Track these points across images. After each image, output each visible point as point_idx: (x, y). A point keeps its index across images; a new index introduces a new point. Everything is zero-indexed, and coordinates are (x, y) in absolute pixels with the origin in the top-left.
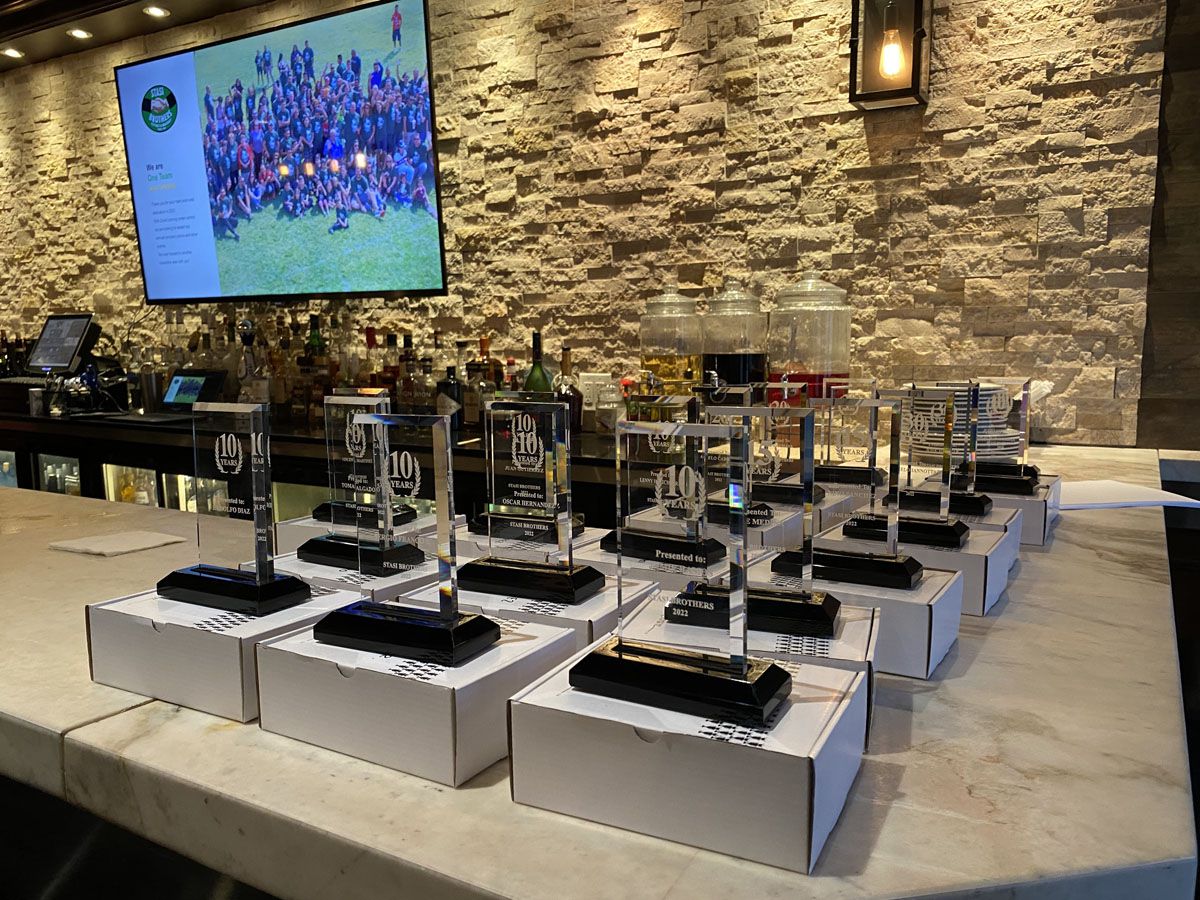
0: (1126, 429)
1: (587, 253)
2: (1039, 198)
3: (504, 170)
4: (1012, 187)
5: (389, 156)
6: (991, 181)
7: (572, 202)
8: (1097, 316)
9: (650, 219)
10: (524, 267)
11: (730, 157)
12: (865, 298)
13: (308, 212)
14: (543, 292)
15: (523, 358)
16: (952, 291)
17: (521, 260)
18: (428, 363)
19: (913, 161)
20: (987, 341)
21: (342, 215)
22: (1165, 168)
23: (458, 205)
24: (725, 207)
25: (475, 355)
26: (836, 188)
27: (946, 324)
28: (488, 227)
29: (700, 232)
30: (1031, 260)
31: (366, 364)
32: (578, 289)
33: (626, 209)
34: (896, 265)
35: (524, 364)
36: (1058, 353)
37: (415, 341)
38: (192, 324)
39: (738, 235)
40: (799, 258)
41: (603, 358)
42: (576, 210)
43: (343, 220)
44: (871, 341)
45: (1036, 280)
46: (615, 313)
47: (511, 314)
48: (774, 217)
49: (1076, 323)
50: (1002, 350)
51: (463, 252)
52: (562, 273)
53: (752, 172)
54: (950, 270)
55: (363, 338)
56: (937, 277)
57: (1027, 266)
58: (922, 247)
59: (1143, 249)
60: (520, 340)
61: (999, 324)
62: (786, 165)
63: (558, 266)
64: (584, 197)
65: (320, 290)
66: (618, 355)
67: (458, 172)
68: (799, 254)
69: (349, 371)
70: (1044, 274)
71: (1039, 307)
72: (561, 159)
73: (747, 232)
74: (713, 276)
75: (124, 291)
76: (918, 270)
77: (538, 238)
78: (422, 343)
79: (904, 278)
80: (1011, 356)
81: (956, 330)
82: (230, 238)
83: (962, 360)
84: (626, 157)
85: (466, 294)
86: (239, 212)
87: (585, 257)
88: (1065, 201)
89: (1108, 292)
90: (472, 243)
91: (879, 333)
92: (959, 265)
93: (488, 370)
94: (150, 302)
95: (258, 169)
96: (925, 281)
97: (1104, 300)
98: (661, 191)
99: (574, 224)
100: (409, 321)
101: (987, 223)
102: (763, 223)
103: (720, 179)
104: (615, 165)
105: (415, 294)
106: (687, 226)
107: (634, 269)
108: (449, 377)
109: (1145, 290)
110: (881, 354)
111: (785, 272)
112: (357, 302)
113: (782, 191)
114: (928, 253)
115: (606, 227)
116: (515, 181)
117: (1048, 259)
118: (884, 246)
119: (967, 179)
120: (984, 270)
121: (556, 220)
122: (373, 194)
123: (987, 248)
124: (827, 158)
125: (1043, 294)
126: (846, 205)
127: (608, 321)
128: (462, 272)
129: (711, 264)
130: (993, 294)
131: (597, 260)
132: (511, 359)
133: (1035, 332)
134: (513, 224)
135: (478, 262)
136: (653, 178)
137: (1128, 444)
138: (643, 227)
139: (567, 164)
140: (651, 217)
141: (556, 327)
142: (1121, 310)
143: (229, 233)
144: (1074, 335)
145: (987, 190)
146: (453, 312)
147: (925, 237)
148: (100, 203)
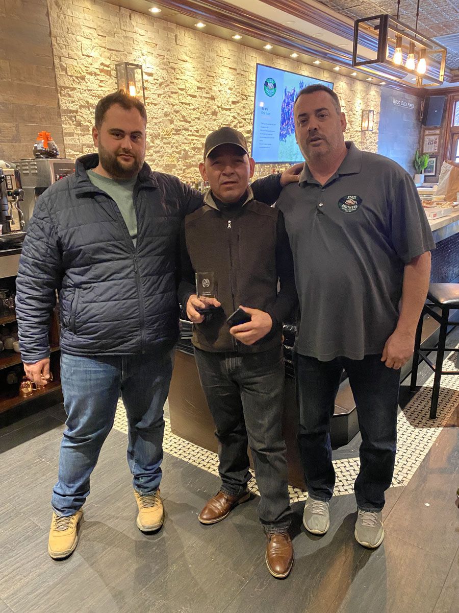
148: (215, 113)
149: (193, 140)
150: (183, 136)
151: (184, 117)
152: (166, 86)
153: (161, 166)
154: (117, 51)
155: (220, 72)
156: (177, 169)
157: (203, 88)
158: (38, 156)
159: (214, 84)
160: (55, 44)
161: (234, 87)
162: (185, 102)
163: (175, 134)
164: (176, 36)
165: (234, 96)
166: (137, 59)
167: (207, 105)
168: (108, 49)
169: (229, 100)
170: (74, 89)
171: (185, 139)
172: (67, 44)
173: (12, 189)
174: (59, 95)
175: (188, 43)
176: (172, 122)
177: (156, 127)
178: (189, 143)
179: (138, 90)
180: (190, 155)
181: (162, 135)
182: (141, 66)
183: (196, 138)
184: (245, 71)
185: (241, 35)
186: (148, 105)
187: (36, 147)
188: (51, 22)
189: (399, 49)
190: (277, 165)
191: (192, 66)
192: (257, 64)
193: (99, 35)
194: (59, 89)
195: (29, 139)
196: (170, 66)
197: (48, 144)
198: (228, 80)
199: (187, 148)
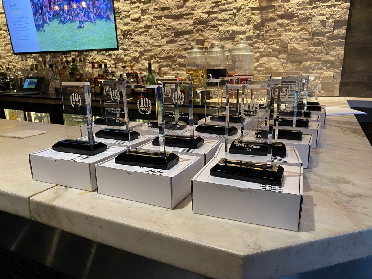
0: (336, 91)
1: (165, 36)
2: (312, 17)
3: (136, 7)
4: (304, 13)
5: (97, 2)
6: (297, 11)
7: (160, 18)
8: (329, 55)
9: (186, 24)
10: (144, 40)
11: (213, 3)
12: (257, 50)
13: (69, 22)
14: (151, 49)
15: (145, 71)
16: (284, 48)
17: (143, 38)
18: (113, 73)
19: (273, 4)
20: (294, 64)
21: (81, 23)
22: (352, 7)
23: (121, 19)
24: (211, 20)
25: (128, 70)
26: (247, 13)
27: (282, 58)
28: (132, 27)
29: (203, 28)
30: (309, 38)
31: (92, 74)
32: (163, 48)
33: (178, 21)
34: (267, 39)
35: (145, 73)
36: (316, 68)
37: (108, 66)
38: (30, 61)
39: (216, 29)
40: (235, 37)
41: (172, 71)
42: (162, 21)
43: (82, 25)
44: (258, 64)
45: (310, 44)
46: (175, 56)
47: (140, 56)
48: (227, 23)
49: (322, 58)
50: (299, 67)
51: (123, 35)
52: (157, 42)
53: (220, 8)
54: (284, 41)
55: (91, 65)
56: (279, 43)
57: (308, 39)
58: (275, 33)
59: (344, 34)
60: (144, 65)
61: (299, 58)
62: (231, 6)
63: (156, 40)
64: (164, 16)
65: (75, 49)
66: (177, 70)
67: (121, 8)
68: (235, 36)
69: (87, 76)
70: (313, 42)
71: (311, 53)
72: (156, 3)
73: (218, 29)
74: (208, 43)
75: (5, 50)
76: (274, 41)
77: (148, 31)
78: (110, 67)
79: (269, 44)
80: (302, 69)
81: (285, 61)
82: (42, 31)
83: (287, 70)
84: (178, 2)
85: (125, 50)
86: (44, 22)
87: (165, 37)
88: (321, 18)
89: (332, 48)
90: (126, 32)
91: (261, 62)
92: (286, 39)
93: (134, 75)
94: (15, 54)
95: (50, 6)
96: (276, 45)
97: (331, 50)
98: (190, 14)
99: (160, 25)
100: (106, 59)
101: (296, 25)
102: (224, 25)
103: (209, 10)
104: (174, 5)
105: (108, 50)
106: (199, 26)
107: (181, 41)
108: (121, 78)
109: (344, 47)
110: (261, 68)
111: (231, 42)
112: (87, 53)
113: (230, 14)
114: (277, 35)
115: (172, 27)
116: (140, 11)
117: (314, 37)
118: (263, 33)
119: (290, 11)
120: (294, 41)
121: (155, 24)
122: (92, 15)
123: (295, 33)
124: (245, 4)
125: (312, 49)
126: (251, 19)
127: (173, 59)
128: (123, 42)
129: (207, 39)
130: (297, 49)
131: (169, 38)
132: (141, 72)
133: (310, 61)
134: (140, 26)
135: (128, 39)
136: (187, 10)
137: (336, 96)
138: (184, 27)
139: (158, 5)
140: (187, 23)
141: (156, 61)
142: (336, 53)
143: (41, 29)
144: (321, 62)
145: (296, 14)
146: (121, 56)
147: (276, 30)
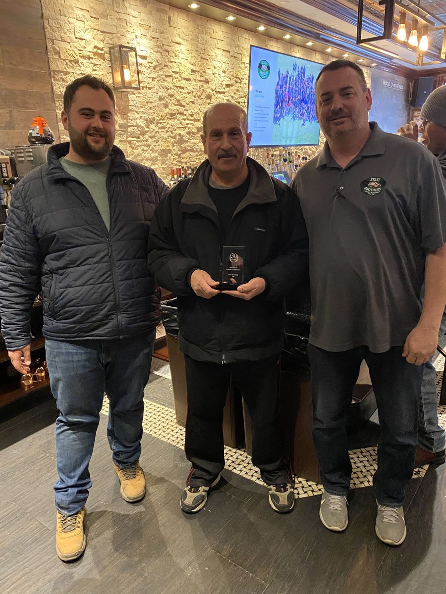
148: (209, 97)
149: (187, 124)
150: (178, 120)
151: (178, 101)
152: (160, 69)
153: (157, 151)
154: (110, 33)
155: (214, 54)
156: (172, 154)
157: (197, 71)
158: (33, 143)
159: (208, 67)
160: (48, 26)
161: (228, 69)
162: (179, 85)
163: (170, 119)
164: (169, 18)
165: (228, 79)
166: (130, 42)
167: (202, 88)
168: (101, 32)
169: (223, 83)
170: (67, 73)
171: (180, 123)
172: (60, 27)
173: (8, 177)
174: (53, 79)
175: (181, 24)
176: (166, 106)
177: (151, 111)
178: (183, 128)
179: (132, 74)
180: (185, 139)
181: (157, 119)
182: (135, 49)
183: (191, 122)
184: (238, 53)
185: (234, 16)
186: (143, 89)
187: (31, 134)
188: (42, 4)
189: (402, 25)
190: (270, 148)
191: (186, 48)
192: (251, 46)
193: (92, 17)
194: (52, 73)
195: (23, 125)
196: (164, 48)
197: (44, 130)
198: (222, 63)
199: (182, 133)
